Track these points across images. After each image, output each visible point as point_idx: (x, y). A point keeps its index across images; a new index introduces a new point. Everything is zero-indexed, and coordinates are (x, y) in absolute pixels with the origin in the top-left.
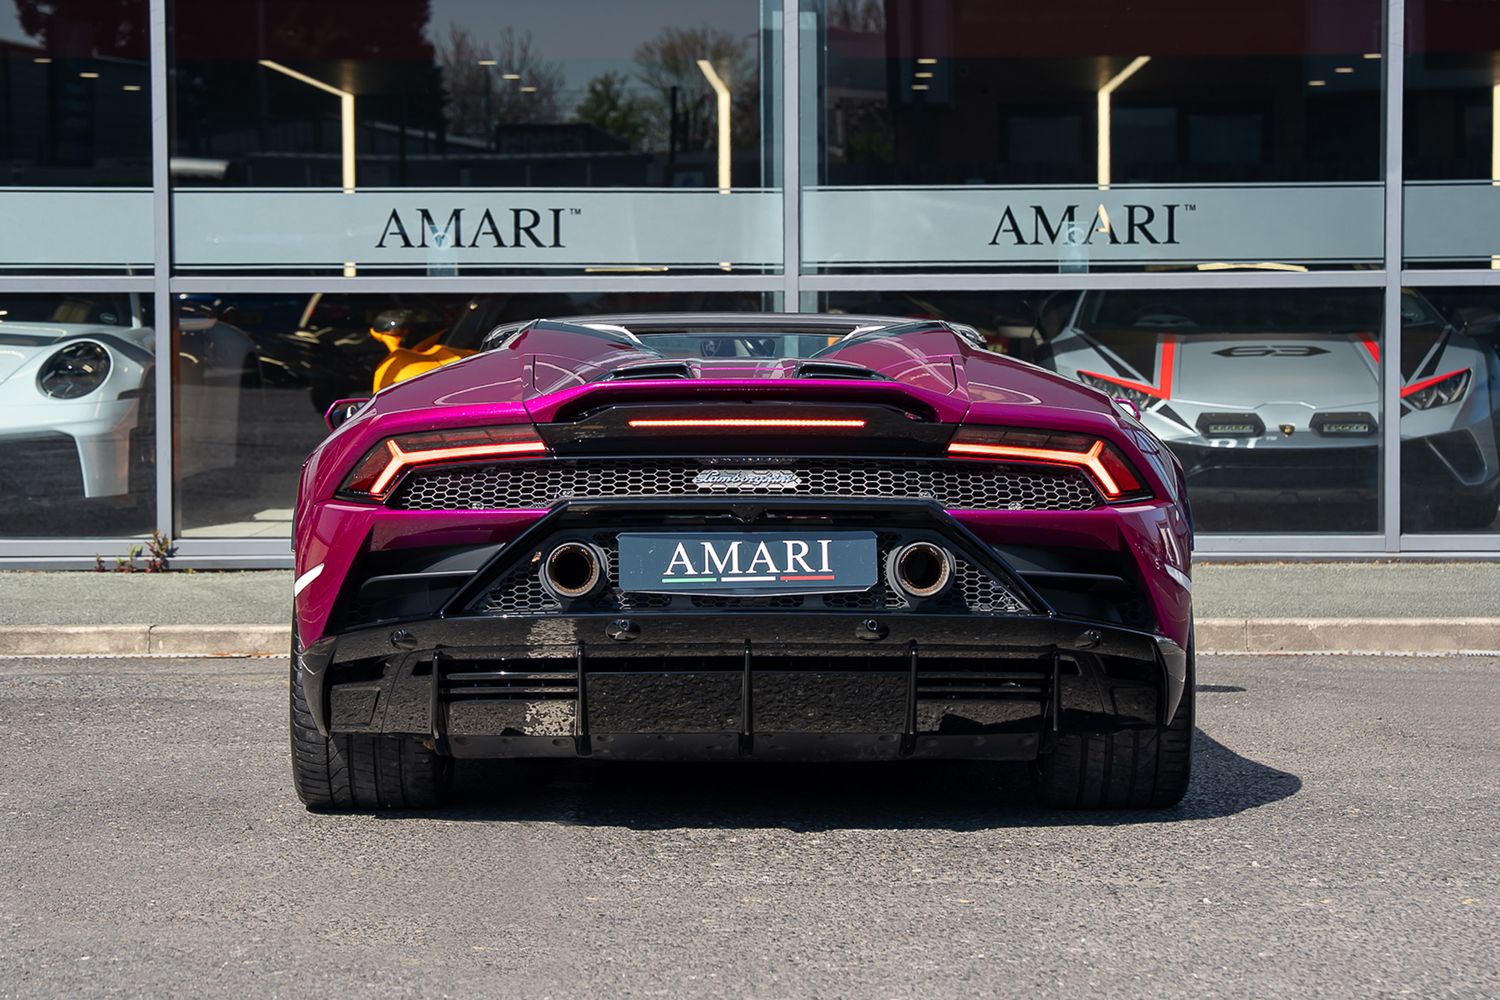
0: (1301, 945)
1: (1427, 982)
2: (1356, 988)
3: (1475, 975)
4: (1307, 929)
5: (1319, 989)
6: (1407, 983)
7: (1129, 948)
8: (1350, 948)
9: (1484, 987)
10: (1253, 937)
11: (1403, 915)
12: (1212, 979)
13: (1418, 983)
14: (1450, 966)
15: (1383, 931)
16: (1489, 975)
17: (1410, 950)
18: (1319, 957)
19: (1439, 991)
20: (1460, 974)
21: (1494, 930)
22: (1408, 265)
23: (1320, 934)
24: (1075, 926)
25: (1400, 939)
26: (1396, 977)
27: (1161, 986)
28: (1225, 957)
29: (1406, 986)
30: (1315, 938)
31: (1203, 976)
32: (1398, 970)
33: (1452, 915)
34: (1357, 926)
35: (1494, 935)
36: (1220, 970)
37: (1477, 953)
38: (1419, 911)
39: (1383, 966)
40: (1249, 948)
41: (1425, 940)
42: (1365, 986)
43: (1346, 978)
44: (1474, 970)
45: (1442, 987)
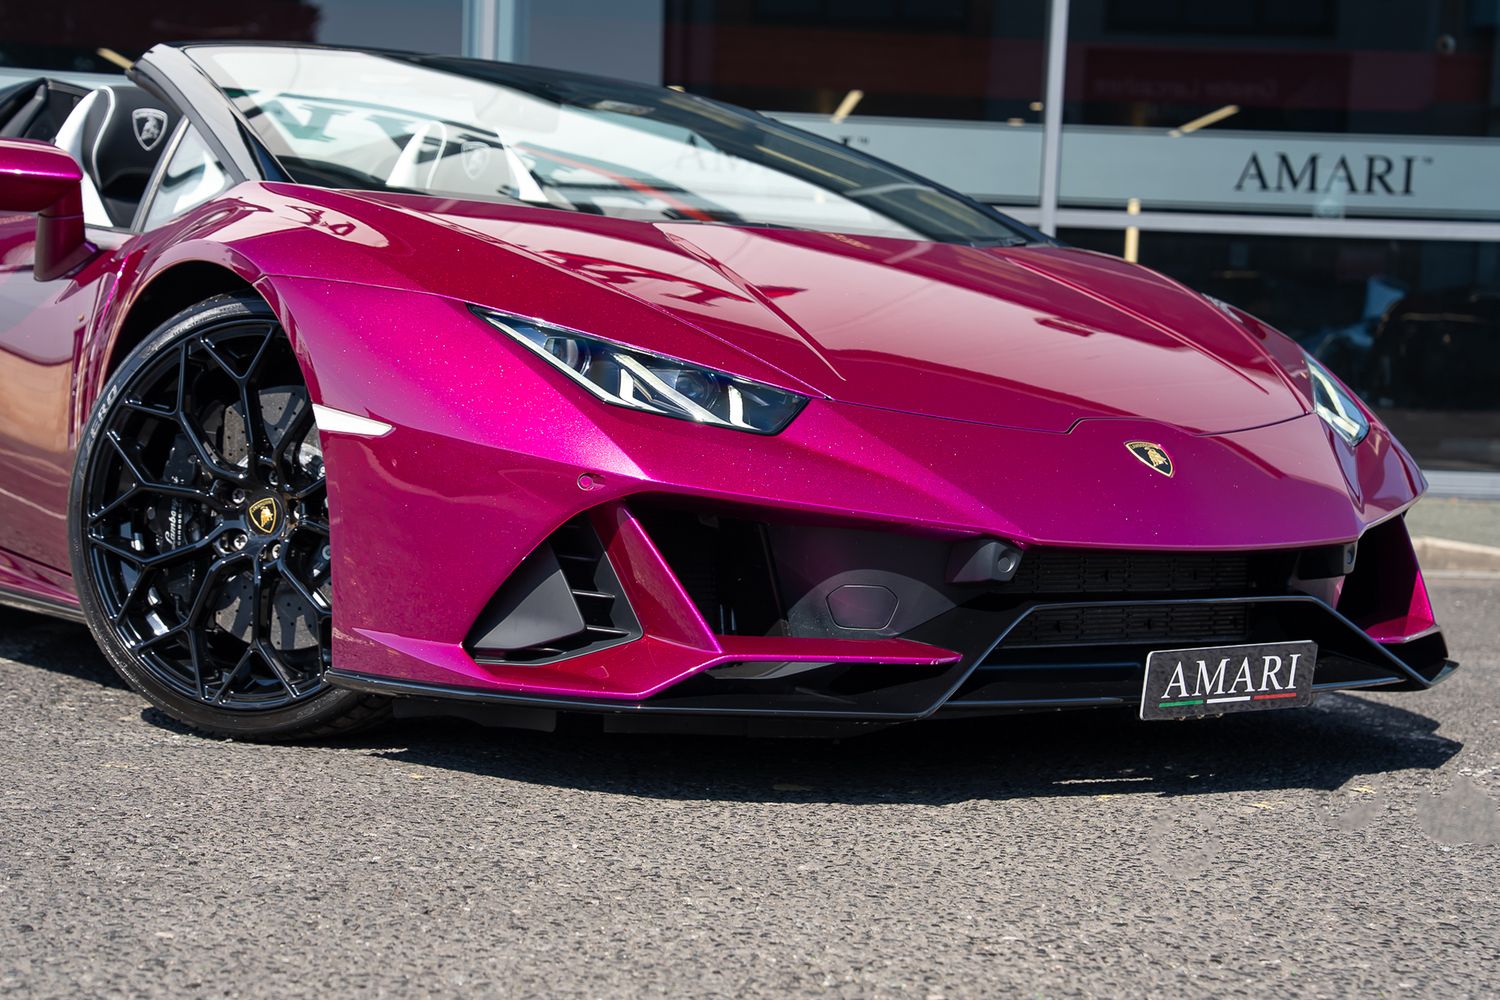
0: (864, 854)
1: (1043, 920)
2: (933, 930)
3: (1117, 910)
4: (880, 830)
5: (875, 928)
6: (1012, 922)
7: (610, 852)
8: (935, 863)
9: (1131, 932)
10: (799, 840)
11: (1016, 814)
12: (712, 907)
13: (1030, 921)
14: (1078, 895)
15: (986, 836)
16: (1138, 911)
17: (1022, 868)
18: (886, 874)
19: (1061, 938)
20: (1094, 908)
21: (1141, 839)
22: (1063, 206)
23: (895, 838)
24: (550, 817)
25: (1008, 850)
26: (997, 911)
27: (624, 918)
28: (746, 870)
29: (1011, 927)
30: (887, 844)
31: (700, 902)
32: (1001, 898)
33: (1082, 816)
34: (951, 828)
35: (1142, 847)
36: (729, 892)
37: (1118, 874)
38: (1038, 810)
39: (979, 891)
40: (788, 857)
41: (1044, 852)
42: (947, 927)
43: (920, 910)
44: (1114, 902)
45: (1065, 931)
